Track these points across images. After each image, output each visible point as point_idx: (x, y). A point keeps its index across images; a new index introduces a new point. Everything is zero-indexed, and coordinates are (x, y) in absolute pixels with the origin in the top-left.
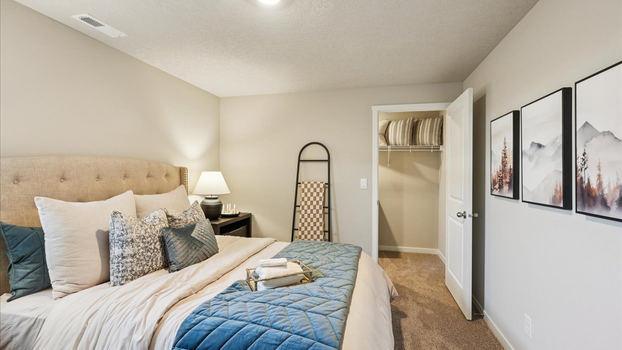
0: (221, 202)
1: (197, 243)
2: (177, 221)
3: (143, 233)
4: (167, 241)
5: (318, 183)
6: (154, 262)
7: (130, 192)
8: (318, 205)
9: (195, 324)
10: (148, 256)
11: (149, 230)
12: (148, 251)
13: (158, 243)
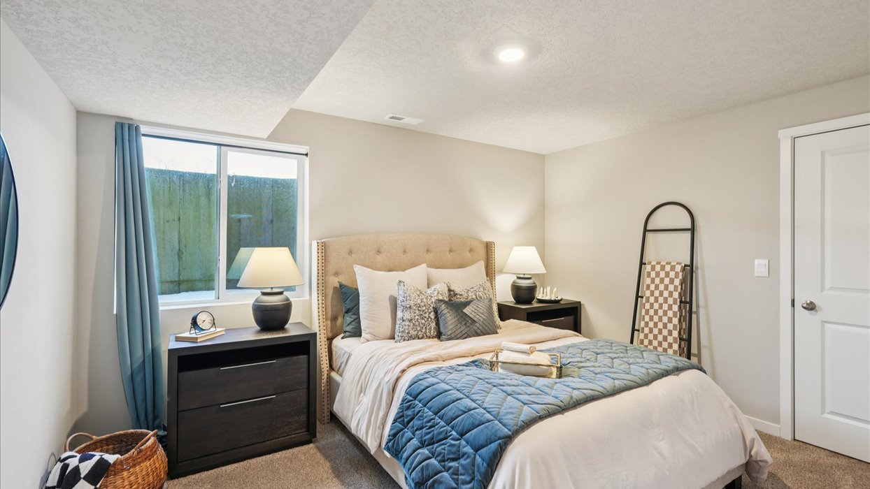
0: (535, 283)
1: (468, 319)
2: (458, 296)
3: (419, 301)
4: (439, 312)
5: (672, 264)
6: (428, 330)
7: (424, 265)
8: (672, 297)
9: (421, 380)
10: (422, 323)
11: (425, 300)
12: (423, 319)
13: (433, 313)
